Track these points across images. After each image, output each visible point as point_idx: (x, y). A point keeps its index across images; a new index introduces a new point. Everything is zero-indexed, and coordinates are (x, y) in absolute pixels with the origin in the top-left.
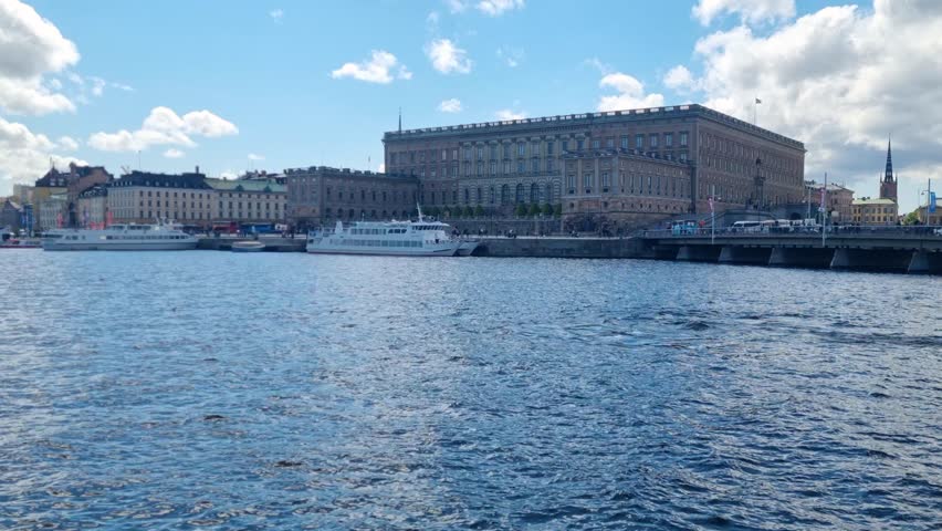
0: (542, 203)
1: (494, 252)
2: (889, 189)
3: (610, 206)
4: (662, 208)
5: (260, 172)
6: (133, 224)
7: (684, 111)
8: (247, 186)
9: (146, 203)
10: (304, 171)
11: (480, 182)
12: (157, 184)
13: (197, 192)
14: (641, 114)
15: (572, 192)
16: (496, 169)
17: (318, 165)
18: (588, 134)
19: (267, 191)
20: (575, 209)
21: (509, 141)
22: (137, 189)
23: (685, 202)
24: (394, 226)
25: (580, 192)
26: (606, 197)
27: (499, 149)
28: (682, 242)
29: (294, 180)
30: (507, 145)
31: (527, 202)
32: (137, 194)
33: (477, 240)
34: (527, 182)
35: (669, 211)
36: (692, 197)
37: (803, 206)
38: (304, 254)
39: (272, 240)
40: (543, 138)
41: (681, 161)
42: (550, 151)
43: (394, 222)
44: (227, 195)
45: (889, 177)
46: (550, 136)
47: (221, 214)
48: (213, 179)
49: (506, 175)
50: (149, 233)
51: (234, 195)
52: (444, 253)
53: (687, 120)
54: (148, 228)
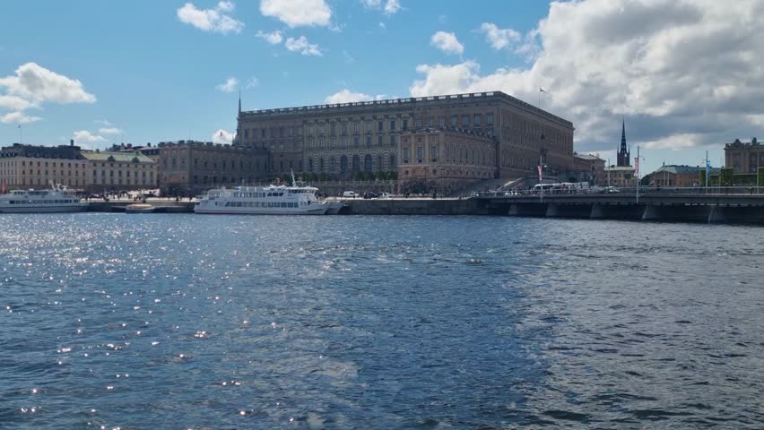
0: (374, 170)
1: (357, 211)
2: (623, 158)
3: (438, 173)
4: (476, 174)
5: (126, 145)
6: (32, 190)
7: (489, 96)
8: (118, 157)
9: (27, 172)
10: (174, 144)
11: (322, 153)
12: (38, 155)
13: (73, 162)
14: (454, 99)
15: (406, 162)
16: (337, 143)
17: (186, 139)
18: (412, 115)
19: (135, 161)
20: (410, 175)
21: (347, 119)
22: (20, 159)
23: (491, 169)
24: (272, 189)
25: (413, 161)
26: (435, 165)
27: (338, 127)
28: (512, 201)
29: (166, 152)
30: (344, 123)
31: (362, 170)
32: (20, 164)
33: (342, 201)
34: (362, 154)
35: (481, 176)
36: (497, 165)
37: (577, 172)
38: (193, 214)
39: (161, 203)
40: (375, 118)
41: (488, 136)
42: (381, 128)
43: (272, 186)
44: (99, 165)
45: (624, 149)
46: (380, 116)
47: (95, 181)
48: (86, 151)
49: (344, 148)
50: (47, 198)
51: (106, 164)
52: (317, 212)
53: (493, 103)
54: (46, 193)
